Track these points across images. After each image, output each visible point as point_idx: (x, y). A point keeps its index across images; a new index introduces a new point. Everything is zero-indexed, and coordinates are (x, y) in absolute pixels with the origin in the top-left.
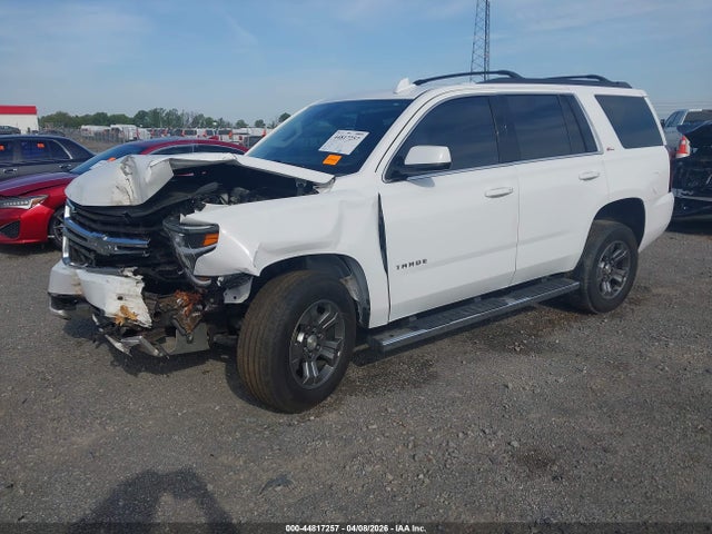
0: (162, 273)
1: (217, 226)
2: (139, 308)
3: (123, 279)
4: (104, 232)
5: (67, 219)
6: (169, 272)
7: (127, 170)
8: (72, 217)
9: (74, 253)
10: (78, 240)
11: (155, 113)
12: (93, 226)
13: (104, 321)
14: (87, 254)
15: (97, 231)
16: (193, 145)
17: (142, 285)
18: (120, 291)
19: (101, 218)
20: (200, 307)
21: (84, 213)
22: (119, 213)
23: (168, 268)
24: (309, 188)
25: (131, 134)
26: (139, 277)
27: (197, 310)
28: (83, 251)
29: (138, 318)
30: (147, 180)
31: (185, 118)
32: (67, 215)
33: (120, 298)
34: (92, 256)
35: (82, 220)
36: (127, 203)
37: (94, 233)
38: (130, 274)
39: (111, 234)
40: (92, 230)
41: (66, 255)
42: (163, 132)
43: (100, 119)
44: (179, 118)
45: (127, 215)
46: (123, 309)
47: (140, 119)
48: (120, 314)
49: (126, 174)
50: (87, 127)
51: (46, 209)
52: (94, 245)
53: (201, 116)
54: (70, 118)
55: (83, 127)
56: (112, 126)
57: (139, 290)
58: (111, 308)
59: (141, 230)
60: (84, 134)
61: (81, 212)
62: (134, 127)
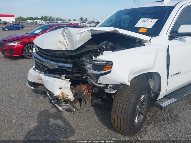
0: (75, 77)
1: (112, 62)
2: (69, 93)
3: (61, 80)
4: (51, 60)
5: (34, 53)
6: (78, 77)
7: (65, 34)
8: (37, 53)
9: (37, 66)
10: (40, 62)
11: (46, 17)
12: (47, 57)
13: (54, 97)
14: (43, 67)
15: (48, 59)
16: (66, 25)
17: (70, 83)
18: (61, 86)
19: (51, 54)
20: (91, 91)
21: (42, 52)
22: (60, 53)
23: (78, 75)
24: (140, 43)
25: (40, 23)
26: (68, 80)
27: (90, 92)
28: (42, 66)
29: (68, 97)
30: (78, 39)
31: (54, 19)
32: (34, 51)
33: (60, 89)
34: (46, 69)
35: (41, 54)
36: (64, 49)
37: (47, 60)
38: (64, 78)
39: (54, 61)
40: (46, 58)
41: (34, 67)
42: (49, 22)
43: (31, 19)
44: (53, 19)
45: (64, 54)
46: (62, 93)
47: (42, 19)
48: (61, 95)
49: (64, 36)
50: (28, 21)
51: (22, 46)
52: (47, 65)
53: (58, 18)
54: (23, 18)
55: (27, 21)
56: (35, 20)
57: (69, 85)
58: (57, 93)
59: (69, 60)
60: (27, 23)
61: (41, 51)
62: (41, 21)
